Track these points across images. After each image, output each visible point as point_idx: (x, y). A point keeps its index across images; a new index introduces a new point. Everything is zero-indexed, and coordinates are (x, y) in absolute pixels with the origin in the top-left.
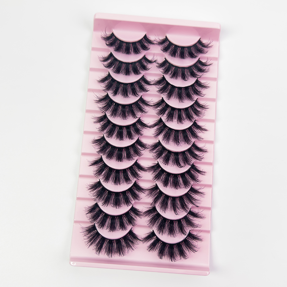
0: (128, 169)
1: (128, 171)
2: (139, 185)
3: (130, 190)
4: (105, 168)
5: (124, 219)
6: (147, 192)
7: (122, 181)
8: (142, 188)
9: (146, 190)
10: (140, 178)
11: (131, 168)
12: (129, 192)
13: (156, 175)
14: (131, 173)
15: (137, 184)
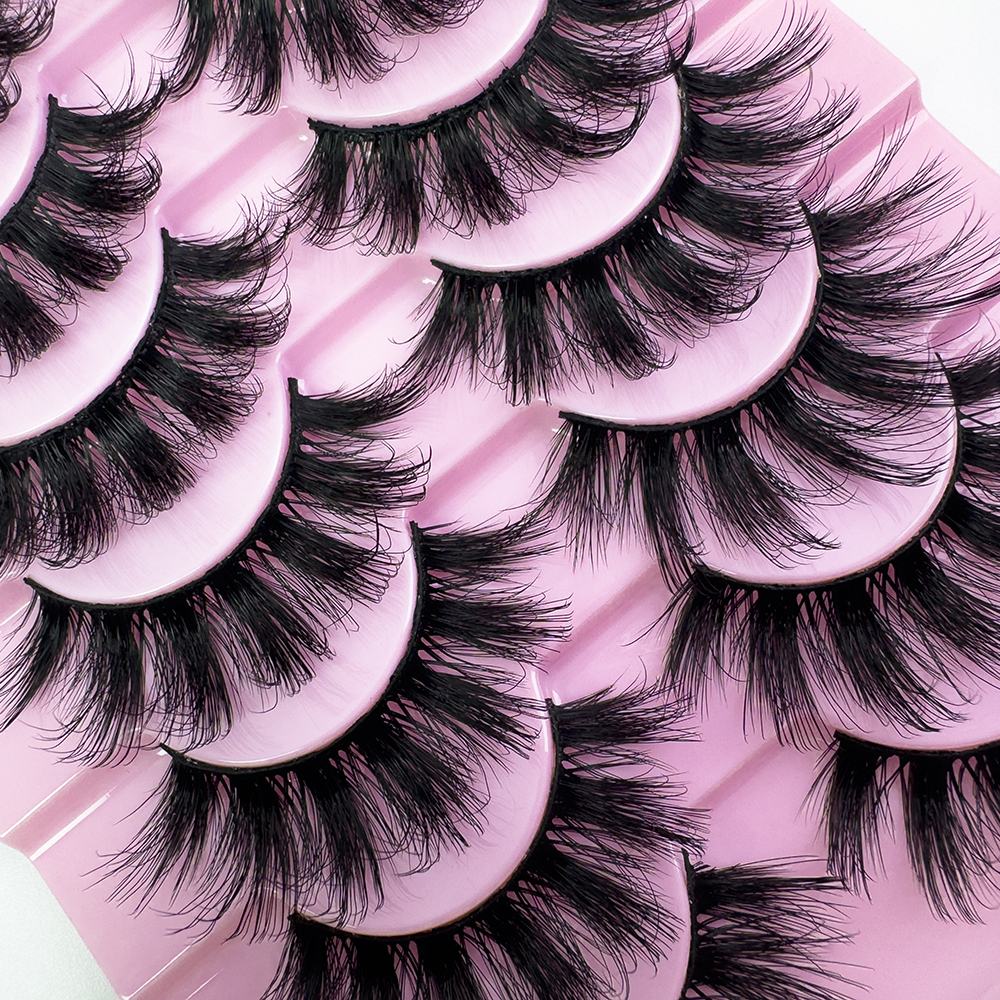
0: (288, 495)
1: (301, 509)
2: (458, 528)
3: (432, 617)
4: (126, 634)
5: (573, 845)
6: (558, 529)
7: (320, 616)
8: (498, 534)
9: (531, 520)
10: (420, 481)
11: (296, 473)
12: (441, 642)
13: (511, 361)
14: (329, 507)
15: (436, 540)
